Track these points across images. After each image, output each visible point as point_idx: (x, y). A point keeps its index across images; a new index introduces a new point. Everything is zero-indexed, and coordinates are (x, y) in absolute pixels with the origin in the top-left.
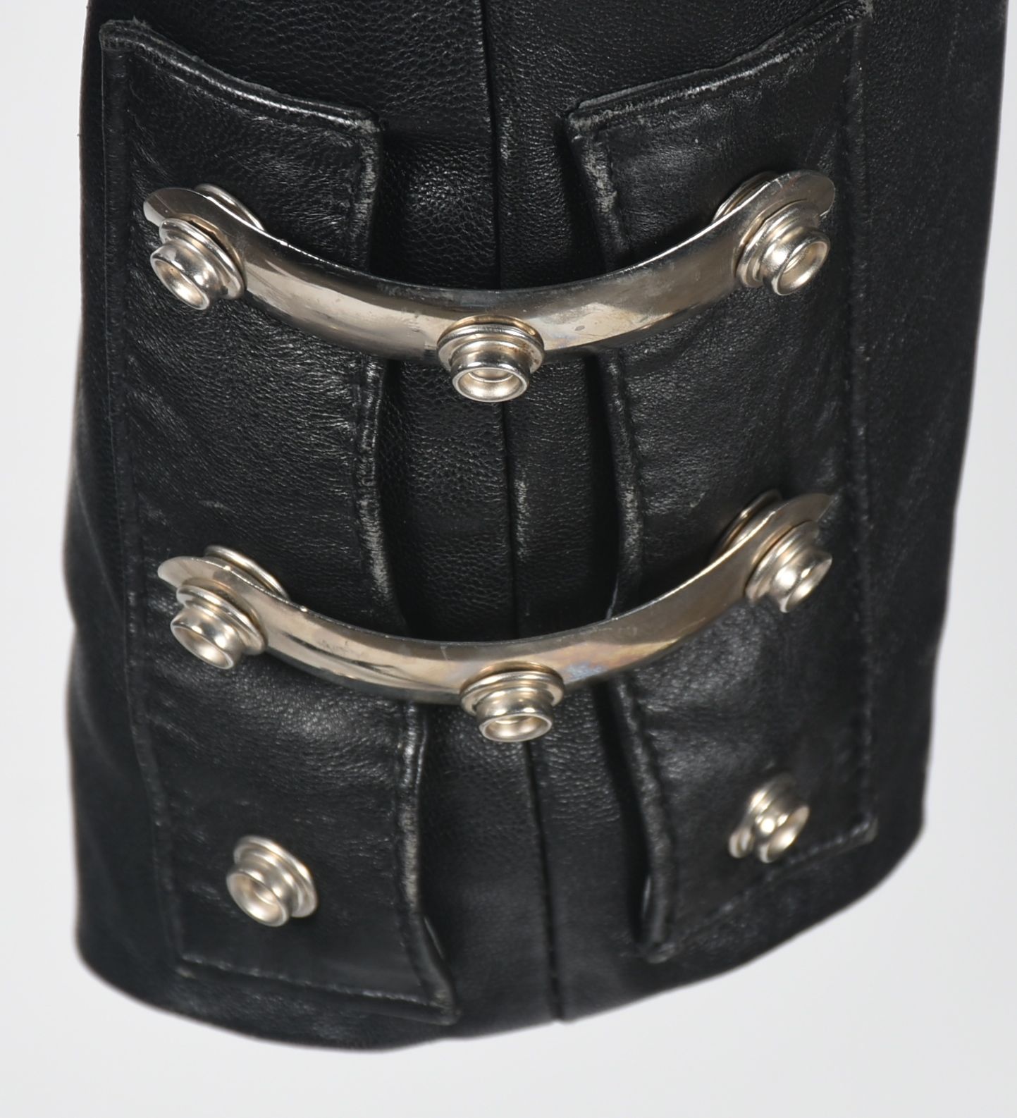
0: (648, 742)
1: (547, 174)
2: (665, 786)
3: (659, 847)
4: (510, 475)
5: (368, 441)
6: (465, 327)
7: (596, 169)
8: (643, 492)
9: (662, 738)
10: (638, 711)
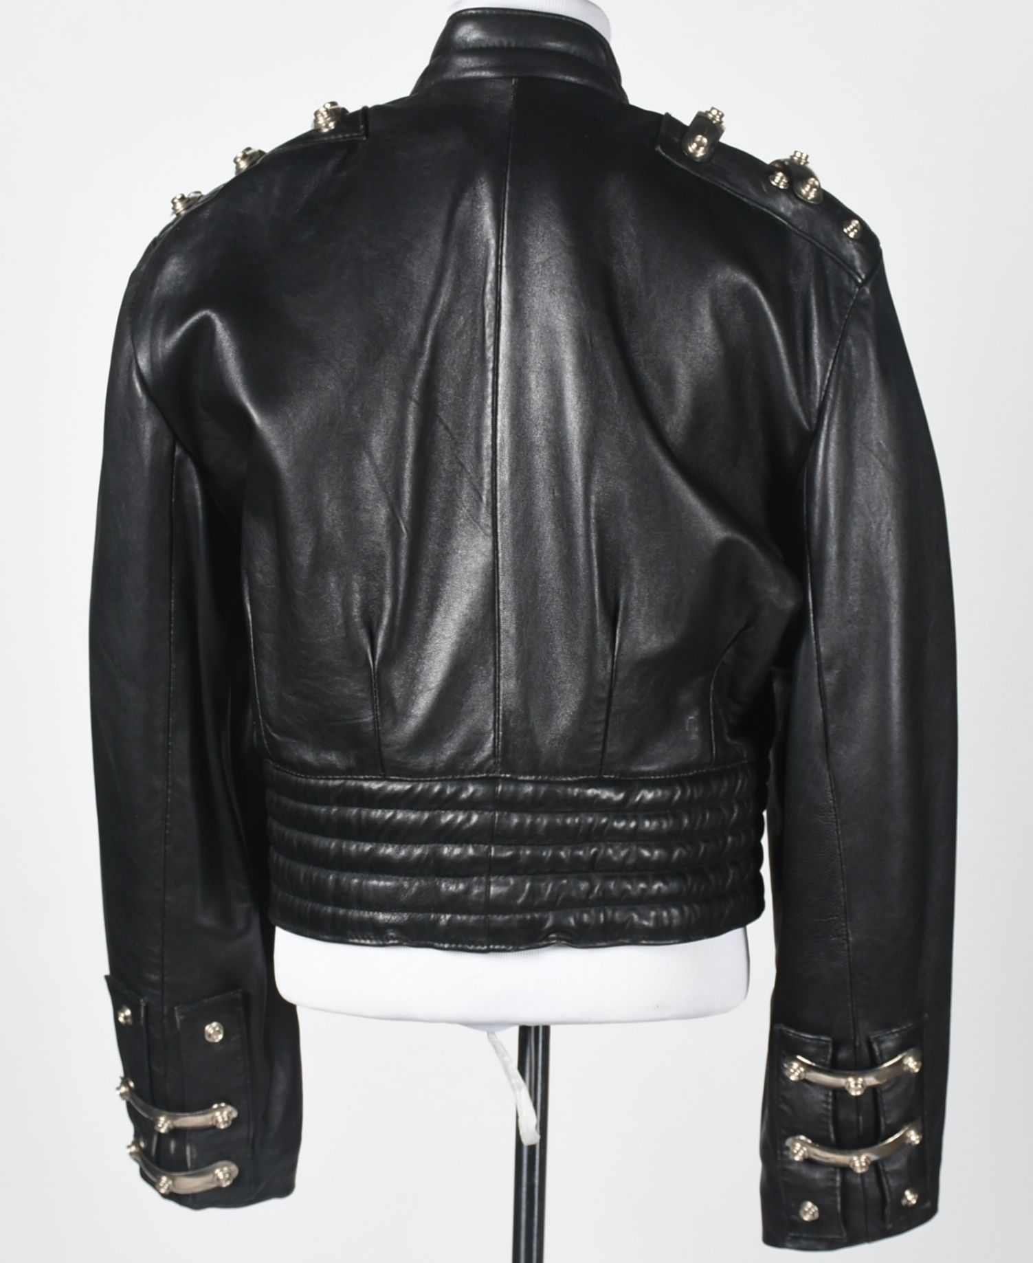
0: (886, 1177)
1: (865, 1049)
2: (889, 1187)
3: (889, 1200)
4: (858, 1115)
5: (830, 1107)
6: (851, 1080)
7: (875, 1046)
8: (885, 1118)
9: (888, 1176)
10: (884, 1171)
